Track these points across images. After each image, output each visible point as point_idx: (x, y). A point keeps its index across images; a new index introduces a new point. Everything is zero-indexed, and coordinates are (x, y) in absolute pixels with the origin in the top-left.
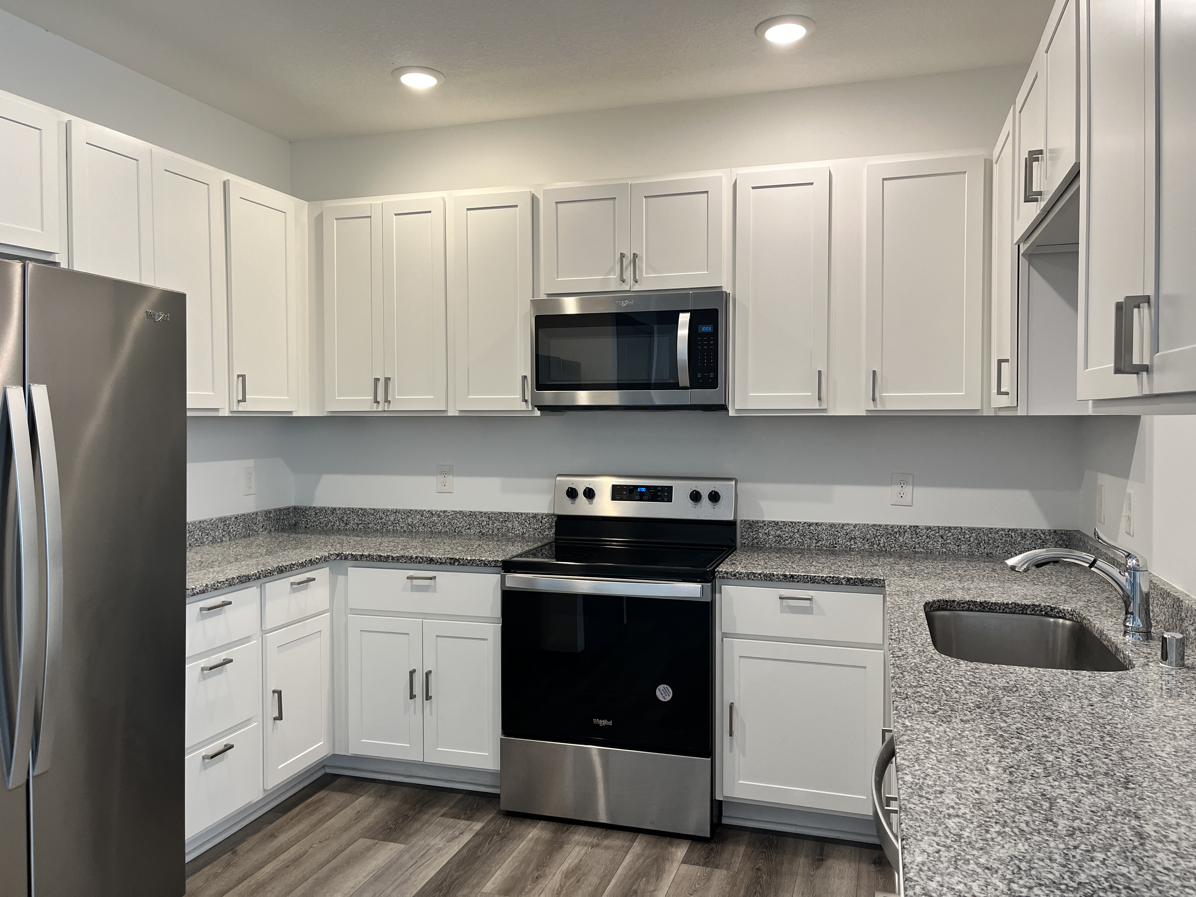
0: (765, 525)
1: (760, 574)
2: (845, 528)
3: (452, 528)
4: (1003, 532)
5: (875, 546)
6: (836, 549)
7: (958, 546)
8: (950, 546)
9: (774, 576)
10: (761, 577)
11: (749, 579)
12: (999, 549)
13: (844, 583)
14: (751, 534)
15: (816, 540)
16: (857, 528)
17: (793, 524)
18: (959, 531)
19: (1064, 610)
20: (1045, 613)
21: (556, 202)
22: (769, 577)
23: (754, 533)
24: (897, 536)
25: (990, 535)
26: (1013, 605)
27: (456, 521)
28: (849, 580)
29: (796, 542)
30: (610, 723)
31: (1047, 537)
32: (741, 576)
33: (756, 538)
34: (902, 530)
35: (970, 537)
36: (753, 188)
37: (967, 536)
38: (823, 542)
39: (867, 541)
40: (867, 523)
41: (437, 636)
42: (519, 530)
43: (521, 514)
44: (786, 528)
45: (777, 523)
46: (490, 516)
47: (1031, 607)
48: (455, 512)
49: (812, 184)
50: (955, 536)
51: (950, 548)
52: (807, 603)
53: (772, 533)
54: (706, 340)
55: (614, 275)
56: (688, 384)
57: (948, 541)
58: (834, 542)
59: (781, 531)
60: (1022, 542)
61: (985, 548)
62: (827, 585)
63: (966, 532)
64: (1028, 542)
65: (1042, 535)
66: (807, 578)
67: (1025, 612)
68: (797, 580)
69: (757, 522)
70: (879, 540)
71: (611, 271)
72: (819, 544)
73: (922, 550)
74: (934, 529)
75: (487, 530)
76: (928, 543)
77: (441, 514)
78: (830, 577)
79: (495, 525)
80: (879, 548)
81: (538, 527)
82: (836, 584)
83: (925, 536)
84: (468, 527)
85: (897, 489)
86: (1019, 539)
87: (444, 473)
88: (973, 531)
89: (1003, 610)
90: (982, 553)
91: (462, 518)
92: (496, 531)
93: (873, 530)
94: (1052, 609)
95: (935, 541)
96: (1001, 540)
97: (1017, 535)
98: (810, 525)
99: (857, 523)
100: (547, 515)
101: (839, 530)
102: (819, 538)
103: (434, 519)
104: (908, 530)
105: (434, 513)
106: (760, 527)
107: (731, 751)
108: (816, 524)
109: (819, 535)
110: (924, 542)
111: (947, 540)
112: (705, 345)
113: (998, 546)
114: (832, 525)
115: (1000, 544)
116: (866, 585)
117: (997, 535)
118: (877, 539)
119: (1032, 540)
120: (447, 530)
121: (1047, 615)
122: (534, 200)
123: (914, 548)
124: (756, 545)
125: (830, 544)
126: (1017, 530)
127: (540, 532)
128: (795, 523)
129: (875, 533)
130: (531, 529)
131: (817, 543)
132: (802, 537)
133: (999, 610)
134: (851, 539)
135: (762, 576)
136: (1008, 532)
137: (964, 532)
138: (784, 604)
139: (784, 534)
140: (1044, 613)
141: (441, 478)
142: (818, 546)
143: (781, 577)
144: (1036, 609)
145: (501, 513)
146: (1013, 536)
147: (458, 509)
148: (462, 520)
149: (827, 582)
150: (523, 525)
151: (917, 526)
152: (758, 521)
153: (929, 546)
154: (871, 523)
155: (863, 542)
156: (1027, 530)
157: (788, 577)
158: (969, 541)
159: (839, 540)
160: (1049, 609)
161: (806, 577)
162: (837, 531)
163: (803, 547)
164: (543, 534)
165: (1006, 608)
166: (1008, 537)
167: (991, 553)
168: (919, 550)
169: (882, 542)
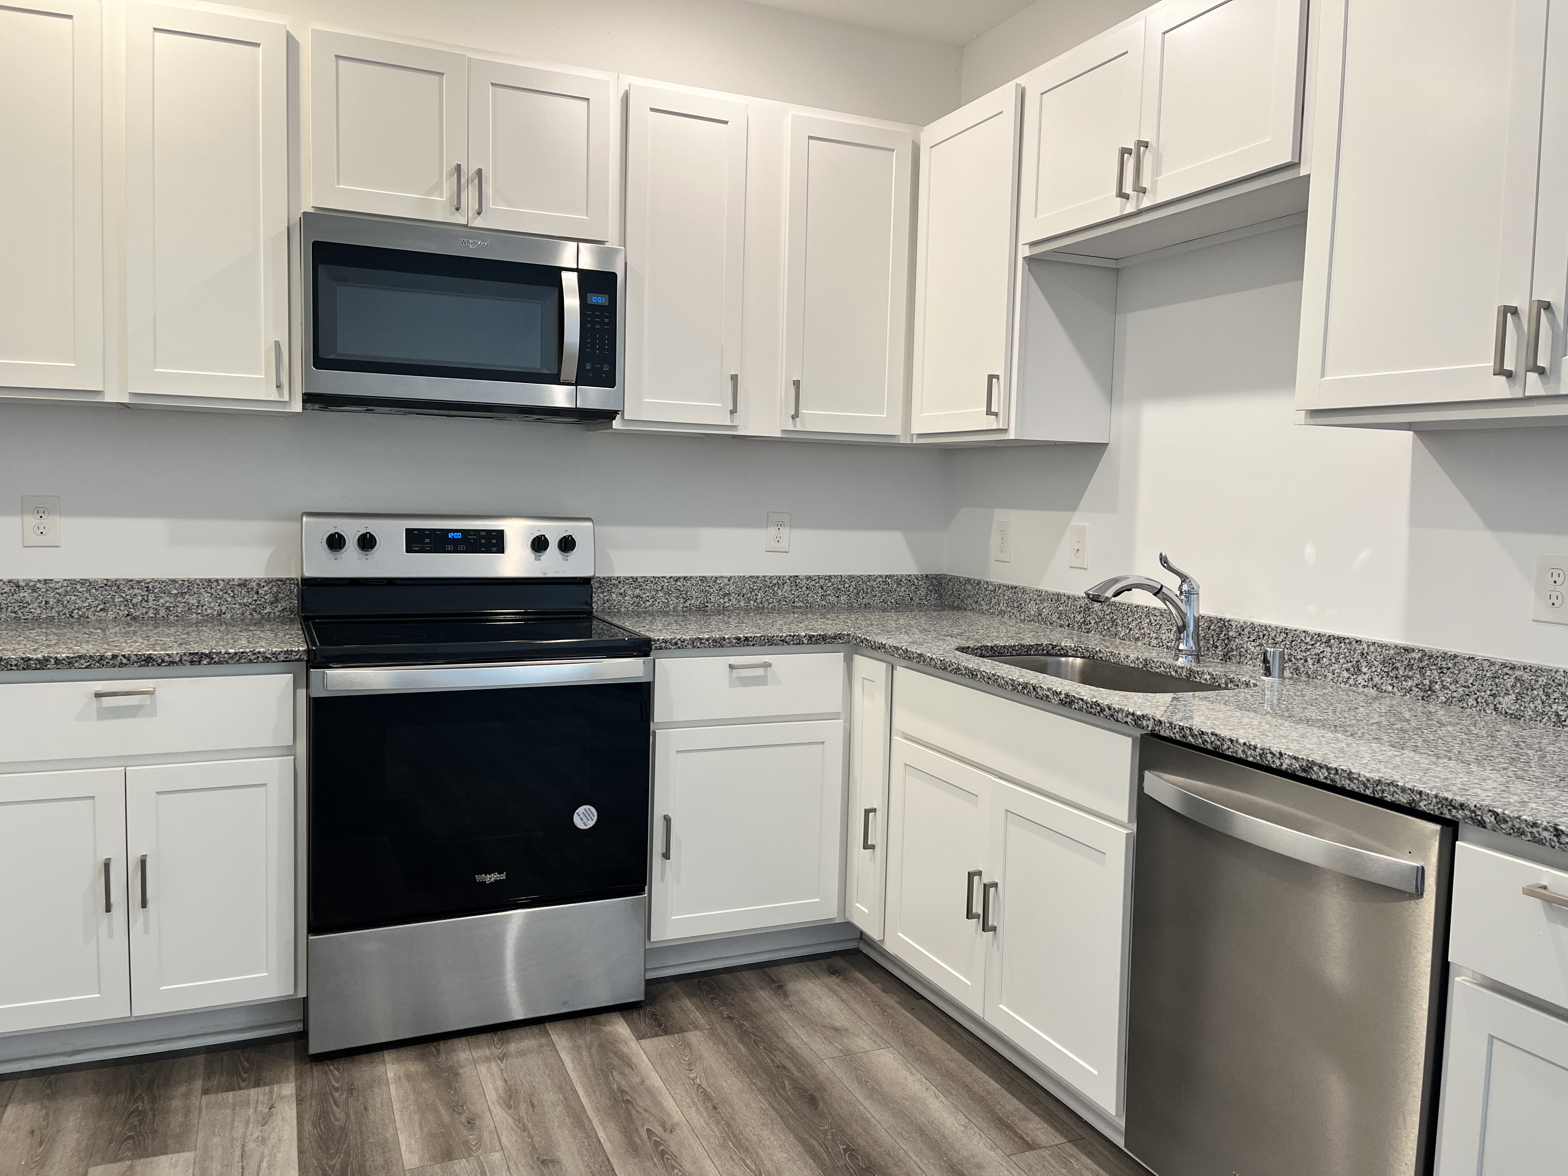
0: (620, 582)
1: (708, 640)
2: (719, 582)
3: (66, 611)
4: (880, 579)
5: (752, 602)
6: (708, 608)
7: (838, 597)
8: (830, 597)
9: (725, 640)
10: (709, 643)
11: (694, 647)
12: (876, 598)
13: (805, 642)
14: (601, 596)
15: (684, 598)
16: (731, 582)
17: (656, 580)
18: (839, 580)
19: (1066, 646)
20: (1047, 652)
21: (336, 56)
22: (719, 642)
23: (605, 594)
24: (776, 589)
25: (868, 583)
26: (1019, 646)
27: (73, 598)
28: (811, 637)
29: (659, 603)
30: (503, 876)
31: (920, 583)
32: (684, 644)
33: (608, 601)
34: (779, 582)
35: (849, 587)
36: (652, 110)
37: (847, 585)
38: (693, 601)
39: (743, 596)
40: (742, 575)
41: (157, 793)
42: (211, 608)
43: (217, 581)
44: (646, 585)
45: (635, 580)
46: (147, 587)
47: (1035, 646)
48: (72, 582)
49: (726, 122)
50: (835, 586)
51: (829, 600)
52: (760, 672)
53: (630, 592)
54: (597, 316)
55: (441, 196)
56: (573, 379)
57: (828, 592)
58: (706, 600)
59: (641, 590)
60: (897, 589)
61: (863, 598)
62: (786, 646)
63: (846, 580)
64: (903, 589)
65: (915, 580)
66: (764, 639)
67: (1029, 653)
68: (752, 644)
69: (610, 579)
70: (756, 595)
71: (437, 188)
72: (687, 604)
73: (801, 604)
74: (814, 578)
75: (144, 610)
76: (807, 595)
77: (39, 585)
78: (790, 636)
79: (162, 601)
80: (755, 604)
81: (250, 600)
82: (797, 644)
83: (804, 588)
84: (102, 606)
85: (772, 531)
86: (895, 586)
87: (41, 510)
88: (853, 580)
89: (1011, 653)
90: (861, 605)
91: (88, 591)
92: (162, 612)
93: (749, 582)
94: (1054, 647)
95: (815, 593)
96: (879, 588)
97: (893, 582)
98: (676, 581)
99: (732, 575)
100: (268, 582)
101: (711, 585)
102: (687, 596)
103: (22, 595)
104: (788, 581)
105: (22, 584)
106: (614, 585)
107: (663, 879)
108: (685, 578)
109: (687, 592)
110: (804, 594)
111: (826, 591)
112: (598, 323)
113: (876, 596)
114: (703, 579)
115: (877, 592)
116: (829, 643)
117: (875, 583)
118: (753, 594)
119: (906, 586)
120: (54, 613)
121: (1048, 654)
122: (292, 45)
123: (794, 603)
124: (607, 609)
125: (700, 603)
126: (894, 576)
127: (254, 610)
128: (659, 578)
129: (752, 586)
130: (237, 606)
131: (684, 602)
132: (667, 596)
133: (1008, 653)
134: (725, 595)
135: (710, 641)
136: (885, 578)
137: (844, 581)
138: (734, 676)
139: (645, 594)
140: (1045, 652)
141: (32, 520)
142: (686, 607)
143: (734, 640)
144: (1039, 648)
145: (174, 581)
146: (890, 583)
147: (78, 577)
148: (87, 595)
149: (786, 642)
150: (220, 599)
151: (797, 576)
152: (611, 577)
153: (808, 599)
154: (747, 574)
155: (739, 598)
156: (902, 576)
157: (742, 640)
158: (849, 591)
159: (711, 597)
160: (1050, 647)
161: (762, 638)
162: (709, 586)
163: (668, 609)
164: (260, 613)
165: (1013, 650)
166: (886, 584)
167: (869, 604)
168: (799, 605)
169: (760, 597)
